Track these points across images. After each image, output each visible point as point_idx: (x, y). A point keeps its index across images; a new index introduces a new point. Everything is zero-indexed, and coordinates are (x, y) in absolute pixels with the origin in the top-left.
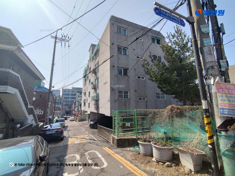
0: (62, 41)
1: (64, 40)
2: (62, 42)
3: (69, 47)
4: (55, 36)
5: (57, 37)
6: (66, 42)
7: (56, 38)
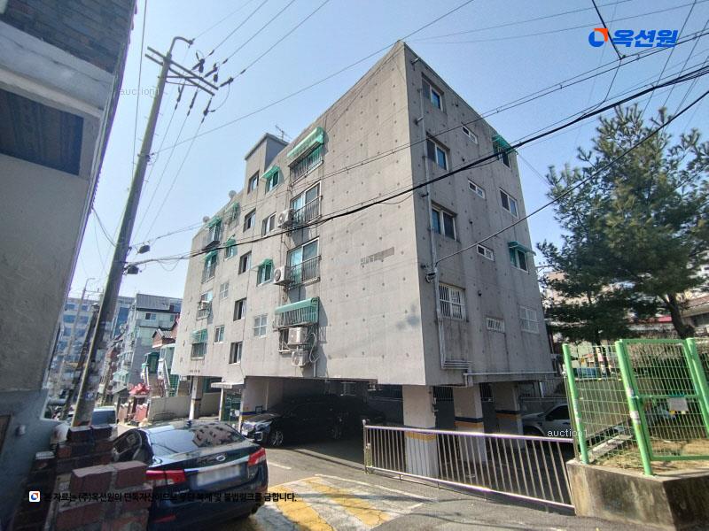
0: (187, 82)
1: (196, 81)
2: (186, 87)
3: (206, 112)
4: (165, 55)
5: (173, 59)
6: (202, 93)
7: (167, 61)
